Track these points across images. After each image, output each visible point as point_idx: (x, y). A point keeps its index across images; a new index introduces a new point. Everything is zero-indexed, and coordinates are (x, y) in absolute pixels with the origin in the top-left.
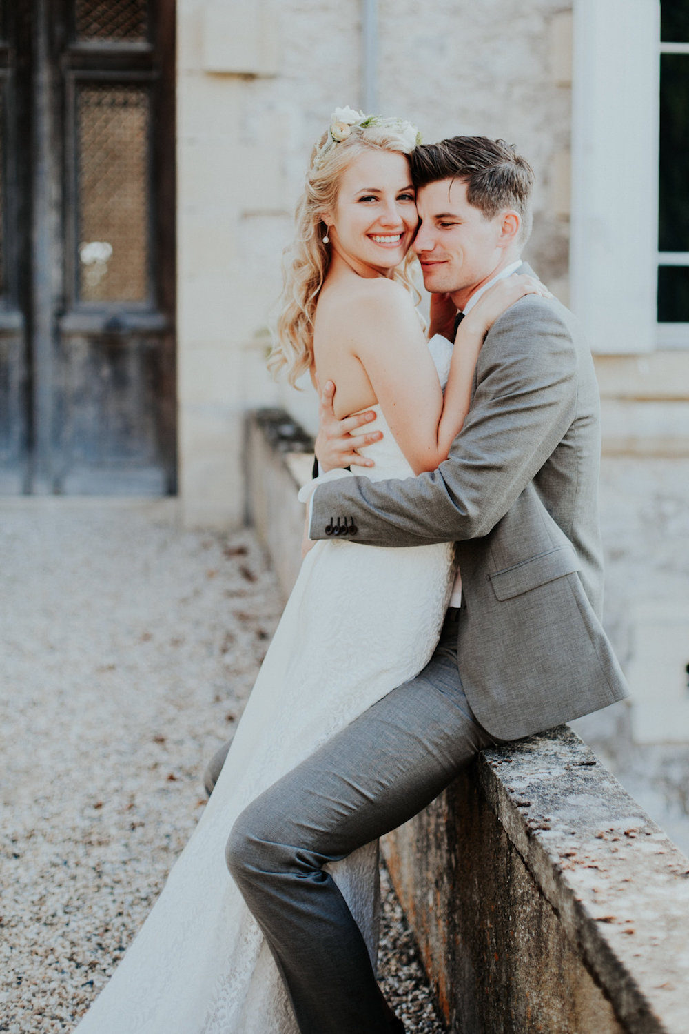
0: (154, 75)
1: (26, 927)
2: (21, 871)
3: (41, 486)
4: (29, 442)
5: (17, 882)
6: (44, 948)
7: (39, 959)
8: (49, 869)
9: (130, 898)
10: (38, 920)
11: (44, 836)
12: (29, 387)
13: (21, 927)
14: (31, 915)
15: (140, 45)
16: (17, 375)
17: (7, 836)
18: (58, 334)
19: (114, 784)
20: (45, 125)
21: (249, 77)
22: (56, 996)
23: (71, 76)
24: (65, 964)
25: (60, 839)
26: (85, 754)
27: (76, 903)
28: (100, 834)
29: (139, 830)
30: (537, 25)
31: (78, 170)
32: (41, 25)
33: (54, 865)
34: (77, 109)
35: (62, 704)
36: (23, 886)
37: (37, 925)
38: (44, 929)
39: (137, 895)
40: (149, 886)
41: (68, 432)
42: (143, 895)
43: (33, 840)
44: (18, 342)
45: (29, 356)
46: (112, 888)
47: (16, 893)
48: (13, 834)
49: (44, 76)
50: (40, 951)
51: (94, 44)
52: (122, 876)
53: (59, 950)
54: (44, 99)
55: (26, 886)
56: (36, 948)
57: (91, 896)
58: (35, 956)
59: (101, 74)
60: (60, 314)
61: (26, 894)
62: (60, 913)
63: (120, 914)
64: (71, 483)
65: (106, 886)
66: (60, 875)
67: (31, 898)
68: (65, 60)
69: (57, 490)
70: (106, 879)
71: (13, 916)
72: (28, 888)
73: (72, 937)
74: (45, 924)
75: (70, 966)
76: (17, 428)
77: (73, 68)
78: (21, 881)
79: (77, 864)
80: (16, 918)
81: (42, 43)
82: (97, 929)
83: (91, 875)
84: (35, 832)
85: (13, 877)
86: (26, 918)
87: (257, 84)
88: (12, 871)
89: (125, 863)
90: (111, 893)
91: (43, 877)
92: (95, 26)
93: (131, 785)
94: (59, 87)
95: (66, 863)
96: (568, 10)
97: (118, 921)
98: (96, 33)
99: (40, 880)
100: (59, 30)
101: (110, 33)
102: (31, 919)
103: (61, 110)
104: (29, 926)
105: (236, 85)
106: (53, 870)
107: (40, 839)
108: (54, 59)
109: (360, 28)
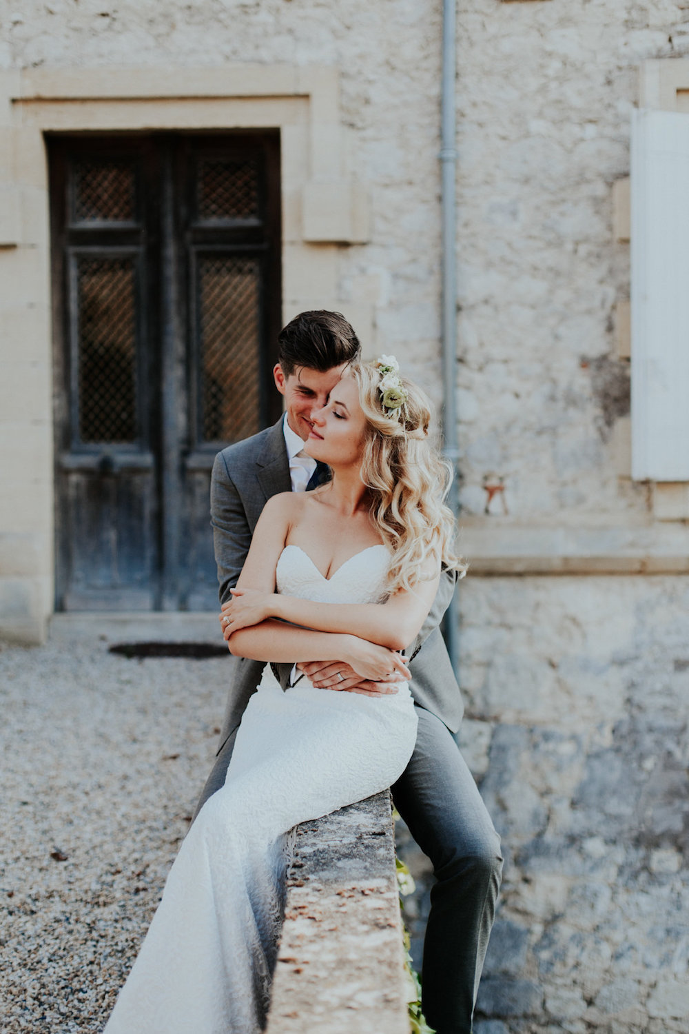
0: (265, 246)
1: (13, 971)
2: (28, 925)
3: (169, 603)
4: (160, 565)
5: (23, 934)
6: (19, 988)
7: (12, 997)
8: (53, 924)
9: (108, 950)
10: (25, 965)
11: (60, 896)
12: (159, 517)
13: (9, 970)
14: (20, 961)
15: (253, 222)
16: (149, 506)
17: (30, 896)
18: (184, 471)
19: (136, 855)
20: (172, 292)
21: (343, 245)
22: (9, 1028)
23: (193, 249)
24: (30, 1001)
25: (73, 899)
26: (122, 829)
27: (61, 953)
28: (107, 896)
29: (142, 894)
30: (600, 189)
31: (200, 330)
32: (168, 206)
33: (57, 921)
34: (199, 278)
35: (123, 788)
36: (26, 938)
37: (23, 970)
38: (27, 973)
39: (115, 947)
40: (127, 940)
41: (193, 555)
42: (119, 948)
43: (52, 899)
44: (150, 477)
45: (159, 490)
46: (97, 941)
47: (19, 943)
48: (36, 894)
49: (171, 251)
50: (15, 990)
51: (213, 222)
52: (110, 932)
53: (30, 991)
54: (171, 270)
55: (29, 938)
56: (12, 988)
57: (78, 947)
58: (9, 995)
59: (219, 247)
60: (185, 454)
61: (27, 944)
62: (45, 961)
63: (92, 963)
64: (195, 600)
65: (92, 940)
66: (60, 929)
67: (29, 948)
68: (188, 236)
69: (183, 606)
70: (95, 934)
71: (6, 962)
72: (31, 939)
73: (44, 980)
74: (30, 969)
75: (34, 1004)
76: (150, 552)
77: (195, 243)
78: (26, 934)
79: (77, 921)
80: (7, 963)
81: (169, 223)
82: (68, 975)
83: (84, 930)
84: (55, 893)
85: (21, 929)
86: (15, 964)
87: (351, 251)
88: (21, 925)
89: (116, 921)
90: (95, 946)
91: (45, 931)
92: (213, 207)
93: (149, 857)
94: (184, 260)
95: (68, 919)
96: (626, 175)
97: (86, 969)
98: (214, 213)
99: (43, 933)
100: (183, 211)
101: (226, 212)
102: (19, 964)
103: (185, 280)
104: (17, 970)
105: (332, 253)
106: (56, 925)
107: (57, 899)
108: (179, 236)
109: (440, 199)
